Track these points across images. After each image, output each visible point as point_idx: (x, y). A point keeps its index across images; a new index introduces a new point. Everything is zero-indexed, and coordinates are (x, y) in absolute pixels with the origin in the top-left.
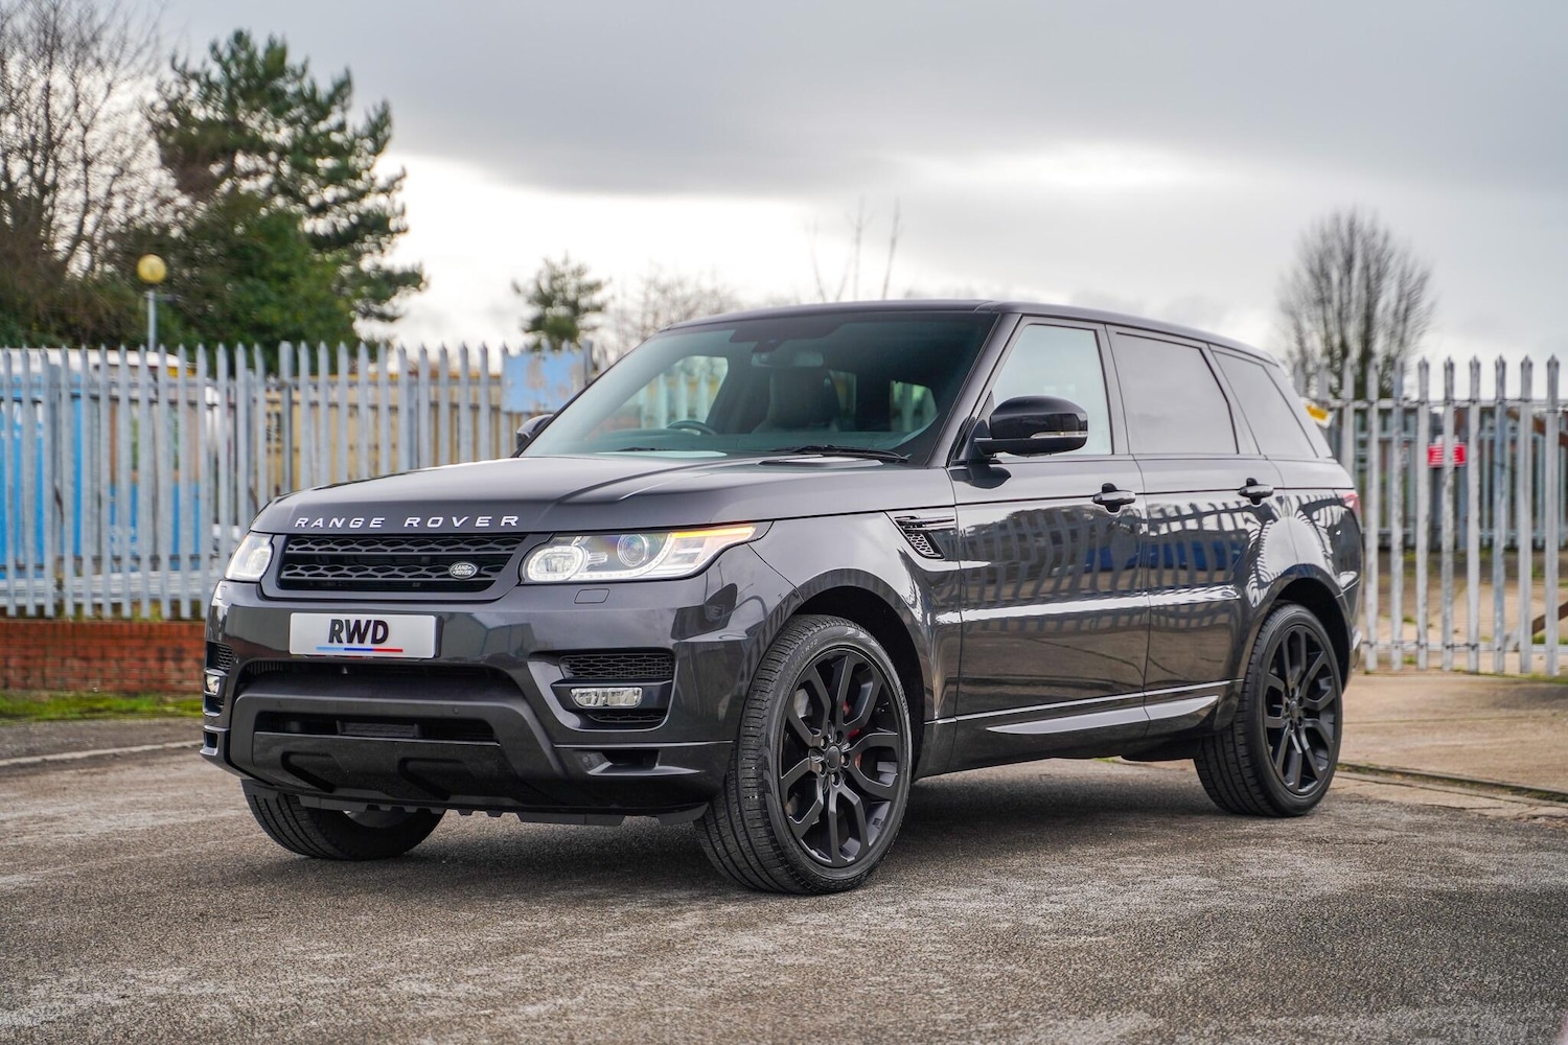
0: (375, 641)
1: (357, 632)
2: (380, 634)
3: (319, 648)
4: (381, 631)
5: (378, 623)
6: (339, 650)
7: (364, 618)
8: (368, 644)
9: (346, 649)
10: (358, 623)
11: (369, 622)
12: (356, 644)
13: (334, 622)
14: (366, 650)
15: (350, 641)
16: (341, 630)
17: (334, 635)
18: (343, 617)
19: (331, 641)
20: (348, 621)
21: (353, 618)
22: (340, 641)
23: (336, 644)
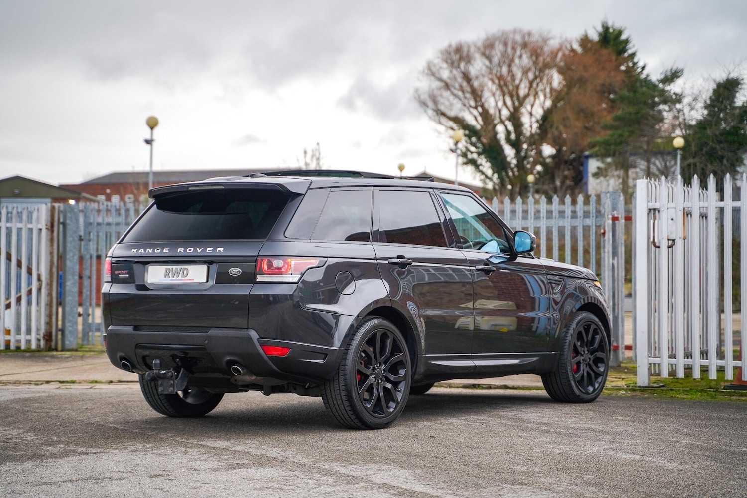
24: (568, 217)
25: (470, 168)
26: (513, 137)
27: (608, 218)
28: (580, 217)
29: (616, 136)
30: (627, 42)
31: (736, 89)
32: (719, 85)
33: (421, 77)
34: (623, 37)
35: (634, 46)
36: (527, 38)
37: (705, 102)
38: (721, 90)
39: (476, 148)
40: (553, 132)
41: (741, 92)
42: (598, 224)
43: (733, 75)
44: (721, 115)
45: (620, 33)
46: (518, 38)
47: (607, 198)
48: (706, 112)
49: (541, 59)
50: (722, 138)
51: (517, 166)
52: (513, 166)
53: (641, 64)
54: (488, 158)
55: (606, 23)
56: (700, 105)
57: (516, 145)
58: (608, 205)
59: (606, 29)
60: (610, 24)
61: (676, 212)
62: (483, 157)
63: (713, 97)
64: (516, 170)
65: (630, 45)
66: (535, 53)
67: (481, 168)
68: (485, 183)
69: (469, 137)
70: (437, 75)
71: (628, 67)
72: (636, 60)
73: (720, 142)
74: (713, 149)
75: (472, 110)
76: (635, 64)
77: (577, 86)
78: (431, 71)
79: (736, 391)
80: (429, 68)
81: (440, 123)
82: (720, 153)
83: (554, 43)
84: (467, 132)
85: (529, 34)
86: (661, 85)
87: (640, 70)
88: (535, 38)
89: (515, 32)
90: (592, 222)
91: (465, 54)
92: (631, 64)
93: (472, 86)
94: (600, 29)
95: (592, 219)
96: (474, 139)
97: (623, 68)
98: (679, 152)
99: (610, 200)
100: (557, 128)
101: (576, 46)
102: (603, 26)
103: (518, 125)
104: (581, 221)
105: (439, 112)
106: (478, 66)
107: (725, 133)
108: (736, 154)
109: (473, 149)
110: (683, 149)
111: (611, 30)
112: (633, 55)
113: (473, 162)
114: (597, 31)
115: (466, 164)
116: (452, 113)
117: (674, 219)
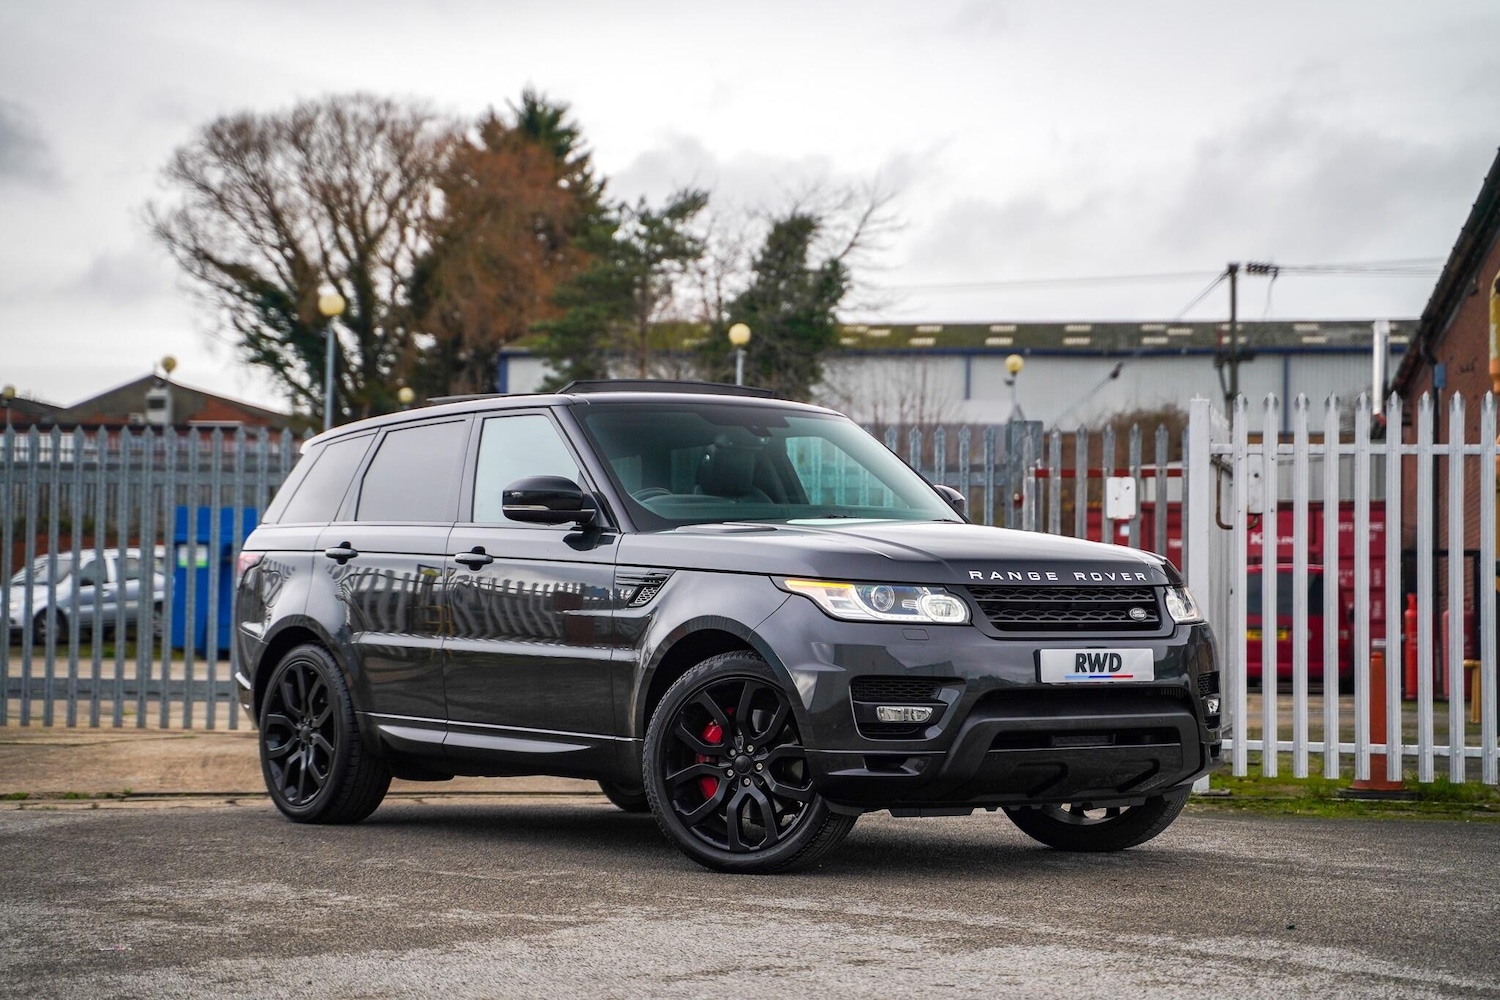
0: (1111, 669)
1: (1097, 664)
2: (1115, 665)
3: (1067, 677)
4: (1116, 662)
5: (1113, 656)
6: (1084, 678)
7: (1102, 652)
8: (1106, 672)
9: (1091, 677)
10: (1098, 655)
11: (1106, 655)
12: (1096, 673)
13: (1078, 656)
14: (1104, 677)
15: (1092, 670)
16: (1084, 662)
17: (1079, 666)
18: (1085, 652)
19: (1077, 671)
20: (1089, 655)
21: (1093, 652)
22: (1084, 670)
23: (1081, 673)
24: (940, 469)
25: (264, 370)
26: (355, 312)
27: (1029, 472)
28: (964, 469)
29: (581, 318)
30: (571, 133)
31: (810, 237)
32: (779, 228)
33: (164, 181)
34: (564, 123)
35: (585, 142)
36: (383, 113)
37: (753, 258)
38: (783, 237)
39: (278, 328)
40: (440, 305)
41: (817, 241)
42: (999, 484)
43: (805, 210)
44: (782, 285)
45: (557, 115)
46: (364, 112)
47: (1027, 434)
48: (754, 276)
49: (410, 157)
50: (787, 328)
51: (361, 369)
52: (353, 368)
53: (597, 178)
54: (302, 350)
55: (533, 94)
56: (743, 262)
57: (361, 326)
58: (1029, 448)
59: (531, 105)
60: (538, 98)
61: (1263, 462)
62: (290, 346)
63: (767, 249)
64: (360, 376)
65: (578, 140)
66: (401, 144)
67: (288, 370)
68: (295, 402)
69: (263, 307)
70: (198, 178)
71: (573, 183)
72: (587, 170)
73: (783, 336)
74: (771, 349)
75: (269, 250)
76: (587, 178)
77: (488, 216)
78: (182, 168)
79: (1384, 801)
80: (181, 164)
81: (203, 277)
82: (783, 357)
83: (432, 130)
84: (259, 297)
85: (388, 105)
86: (667, 221)
87: (594, 189)
88: (402, 114)
89: (358, 99)
90: (988, 480)
91: (255, 138)
92: (578, 178)
93: (270, 205)
94: (520, 105)
95: (988, 475)
96: (273, 312)
97: (564, 183)
98: (741, 353)
99: (1033, 437)
100: (449, 297)
101: (475, 138)
102: (525, 99)
103: (365, 288)
104: (966, 478)
105: (200, 254)
106: (283, 165)
107: (791, 320)
108: (812, 360)
109: (268, 331)
110: (747, 347)
111: (539, 109)
112: (583, 161)
113: (271, 359)
114: (515, 110)
115: (254, 361)
116: (228, 257)
117: (1261, 474)
